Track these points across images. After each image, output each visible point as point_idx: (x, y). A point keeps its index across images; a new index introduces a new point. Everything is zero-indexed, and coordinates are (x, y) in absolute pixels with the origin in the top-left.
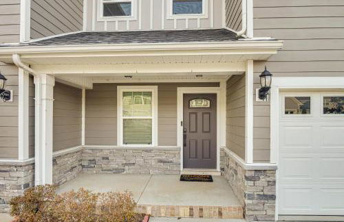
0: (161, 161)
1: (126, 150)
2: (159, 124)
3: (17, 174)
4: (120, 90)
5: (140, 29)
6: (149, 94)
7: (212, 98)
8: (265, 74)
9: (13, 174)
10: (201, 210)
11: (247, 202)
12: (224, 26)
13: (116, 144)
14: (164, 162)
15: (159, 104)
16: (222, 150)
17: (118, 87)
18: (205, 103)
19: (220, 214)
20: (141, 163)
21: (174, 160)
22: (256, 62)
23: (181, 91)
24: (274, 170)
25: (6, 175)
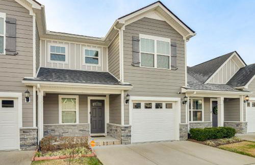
0: (80, 130)
1: (63, 126)
2: (80, 114)
3: (33, 133)
4: (60, 97)
5: (70, 68)
6: (75, 99)
7: (103, 102)
8: (128, 95)
9: (32, 133)
10: (107, 142)
11: (122, 138)
12: (107, 71)
13: (58, 123)
14: (82, 131)
15: (80, 104)
16: (108, 124)
17: (59, 95)
18: (100, 104)
19: (114, 143)
20: (72, 132)
21: (87, 130)
22: (125, 91)
23: (89, 99)
24: (130, 127)
25: (28, 134)
